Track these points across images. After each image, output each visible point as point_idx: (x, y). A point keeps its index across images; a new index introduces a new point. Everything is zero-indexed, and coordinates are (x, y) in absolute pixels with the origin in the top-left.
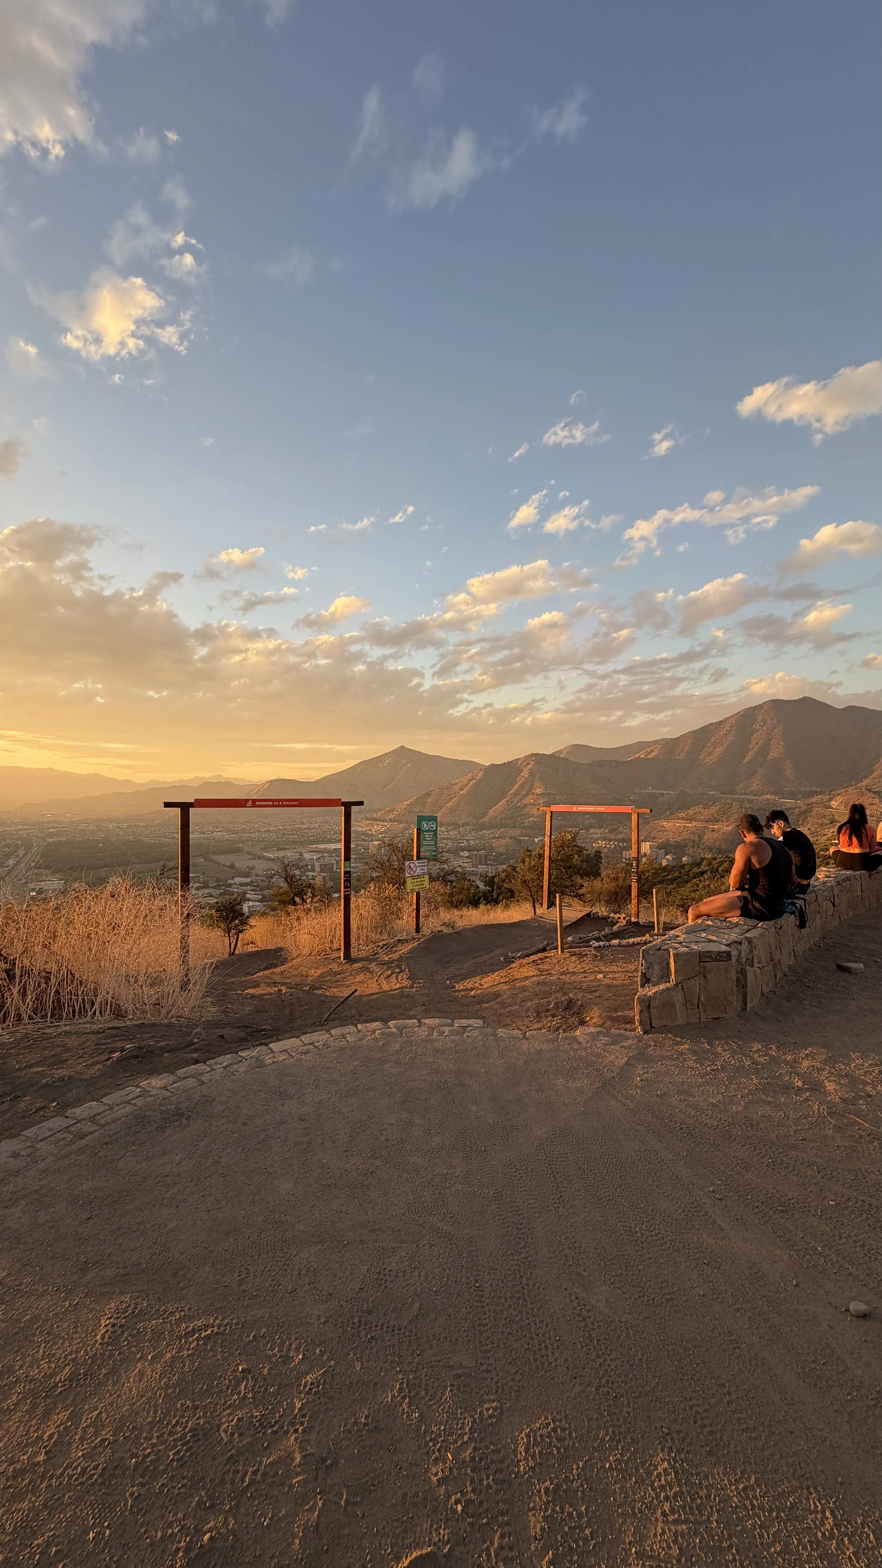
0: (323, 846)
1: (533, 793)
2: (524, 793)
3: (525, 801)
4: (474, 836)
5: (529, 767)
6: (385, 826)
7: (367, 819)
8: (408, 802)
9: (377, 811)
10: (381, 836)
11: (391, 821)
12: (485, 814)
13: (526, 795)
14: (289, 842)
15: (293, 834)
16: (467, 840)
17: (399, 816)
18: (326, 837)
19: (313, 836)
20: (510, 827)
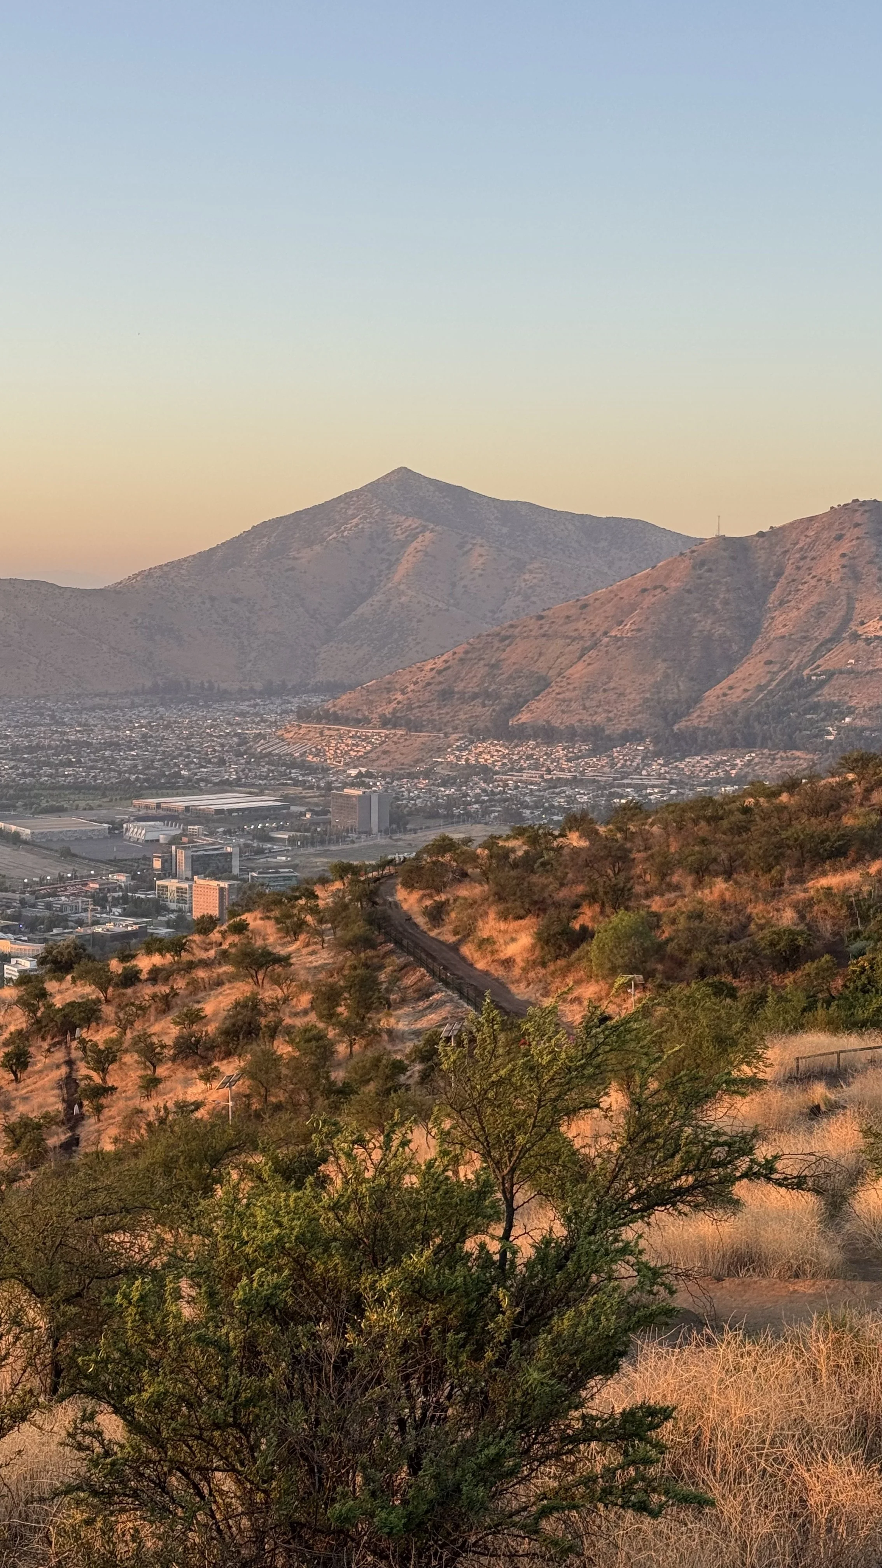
0: (179, 802)
1: (855, 637)
2: (826, 634)
3: (830, 661)
4: (660, 776)
5: (845, 547)
6: (366, 739)
7: (304, 715)
8: (439, 663)
9: (334, 689)
10: (354, 772)
11: (385, 723)
12: (695, 700)
13: (835, 639)
14: (63, 787)
15: (70, 764)
16: (639, 788)
17: (410, 708)
18: (178, 775)
19: (133, 769)
20: (776, 747)
